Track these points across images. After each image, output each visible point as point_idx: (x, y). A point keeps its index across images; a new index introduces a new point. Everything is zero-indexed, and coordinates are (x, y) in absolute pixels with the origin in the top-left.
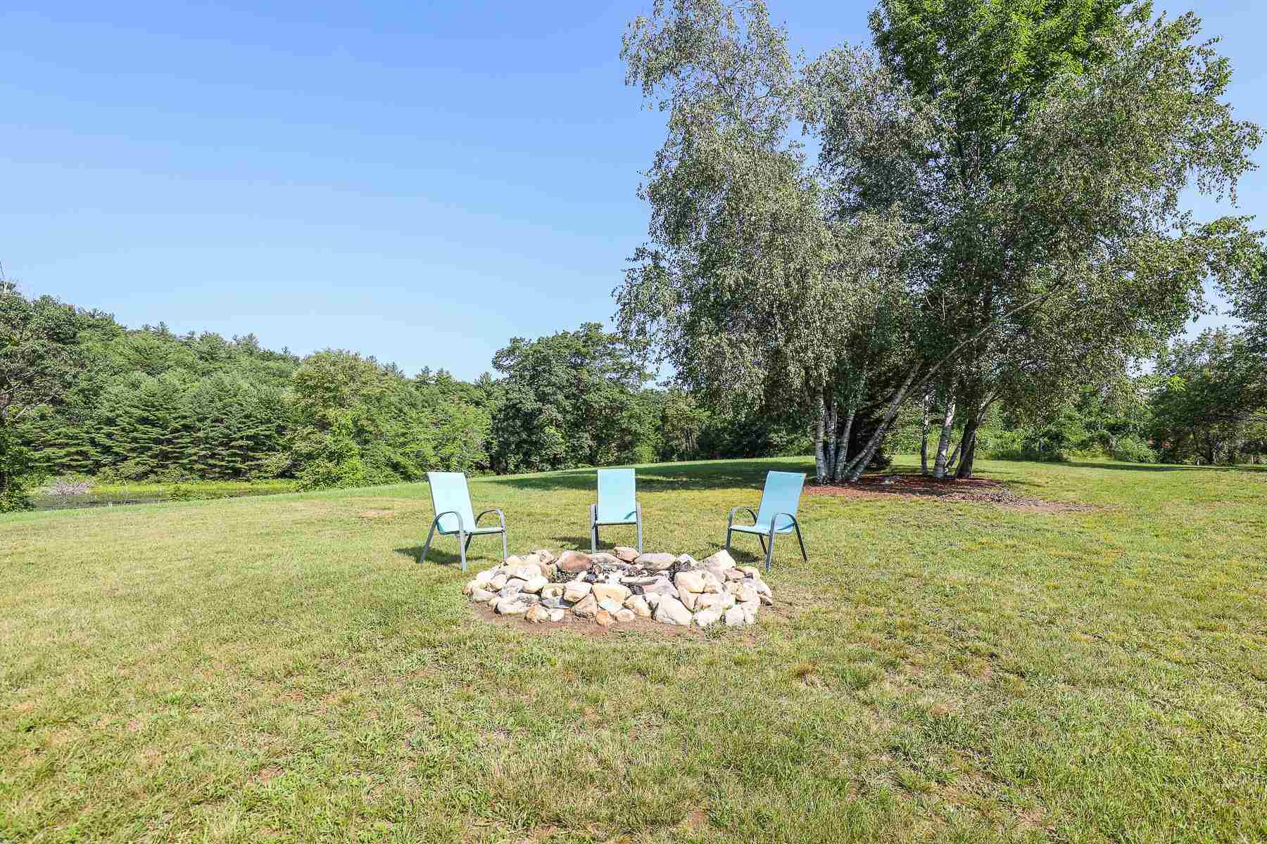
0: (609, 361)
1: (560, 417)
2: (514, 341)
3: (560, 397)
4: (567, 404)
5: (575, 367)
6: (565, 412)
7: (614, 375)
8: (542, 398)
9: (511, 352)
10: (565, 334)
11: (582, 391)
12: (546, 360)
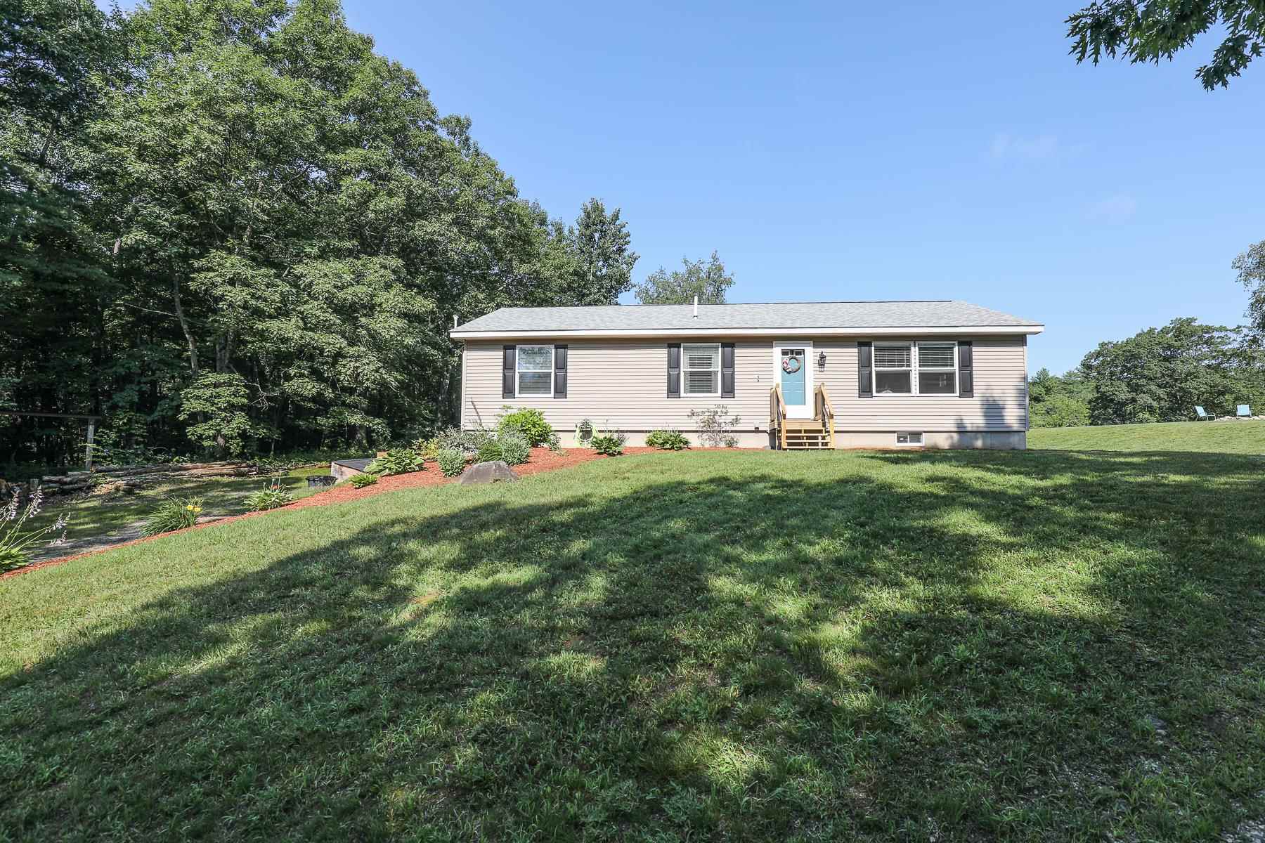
0: (1205, 349)
1: (1155, 404)
2: (1103, 345)
3: (1153, 388)
4: (1161, 393)
5: (1166, 359)
6: (1159, 399)
7: (1214, 362)
8: (1136, 389)
9: (1098, 354)
10: (1151, 331)
11: (1176, 380)
12: (1135, 357)
